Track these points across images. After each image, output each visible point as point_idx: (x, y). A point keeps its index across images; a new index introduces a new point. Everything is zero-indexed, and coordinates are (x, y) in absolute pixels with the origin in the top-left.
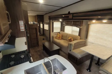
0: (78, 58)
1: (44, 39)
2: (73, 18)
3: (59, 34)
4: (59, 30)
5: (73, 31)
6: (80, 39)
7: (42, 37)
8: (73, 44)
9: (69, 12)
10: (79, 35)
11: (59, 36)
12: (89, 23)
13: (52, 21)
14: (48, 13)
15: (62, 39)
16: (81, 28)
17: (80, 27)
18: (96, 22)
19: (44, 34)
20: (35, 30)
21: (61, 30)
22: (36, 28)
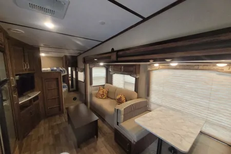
0: (133, 142)
1: (75, 99)
2: (117, 59)
3: (101, 88)
4: (103, 82)
5: (125, 83)
6: (138, 98)
7: (73, 95)
8: (122, 110)
9: (113, 49)
10: (135, 91)
11: (101, 93)
12: (149, 69)
13: (89, 65)
14: (82, 52)
15: (108, 97)
16: (137, 77)
17: (135, 76)
18: (161, 67)
19: (77, 90)
20: (55, 82)
21: (107, 82)
22: (57, 79)
